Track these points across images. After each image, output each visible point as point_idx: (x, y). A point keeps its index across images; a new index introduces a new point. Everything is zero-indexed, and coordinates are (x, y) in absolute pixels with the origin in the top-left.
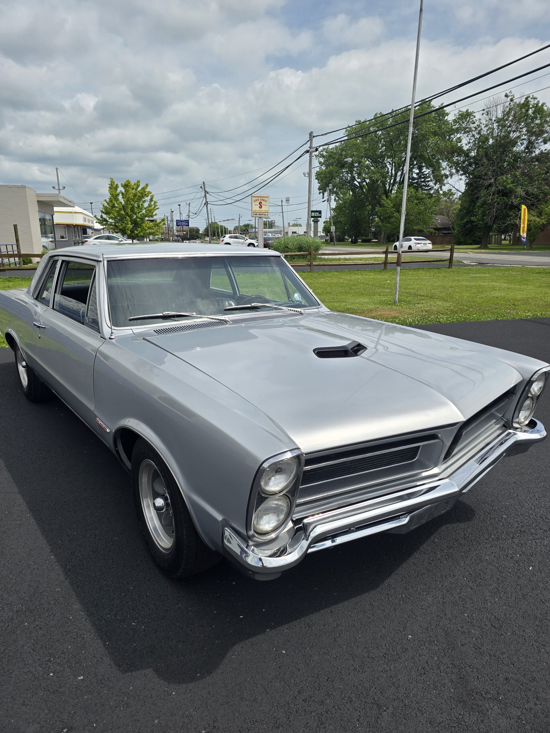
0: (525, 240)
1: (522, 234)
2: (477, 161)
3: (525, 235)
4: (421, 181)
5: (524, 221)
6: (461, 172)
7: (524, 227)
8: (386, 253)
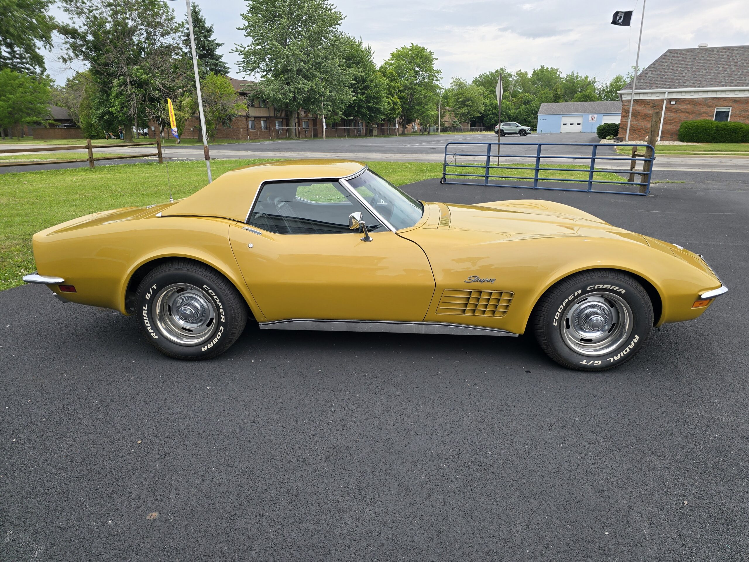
0: (176, 134)
1: (172, 127)
2: (97, 46)
3: (176, 129)
4: (15, 62)
5: (172, 115)
6: (81, 57)
7: (173, 121)
8: (89, 147)
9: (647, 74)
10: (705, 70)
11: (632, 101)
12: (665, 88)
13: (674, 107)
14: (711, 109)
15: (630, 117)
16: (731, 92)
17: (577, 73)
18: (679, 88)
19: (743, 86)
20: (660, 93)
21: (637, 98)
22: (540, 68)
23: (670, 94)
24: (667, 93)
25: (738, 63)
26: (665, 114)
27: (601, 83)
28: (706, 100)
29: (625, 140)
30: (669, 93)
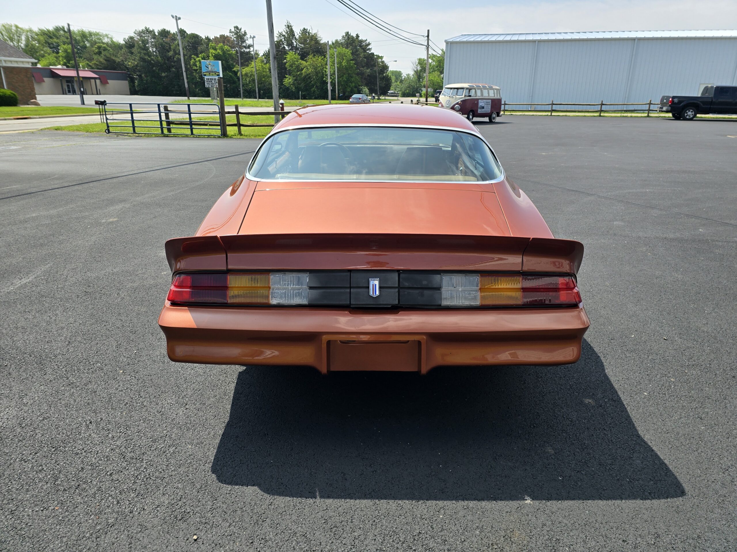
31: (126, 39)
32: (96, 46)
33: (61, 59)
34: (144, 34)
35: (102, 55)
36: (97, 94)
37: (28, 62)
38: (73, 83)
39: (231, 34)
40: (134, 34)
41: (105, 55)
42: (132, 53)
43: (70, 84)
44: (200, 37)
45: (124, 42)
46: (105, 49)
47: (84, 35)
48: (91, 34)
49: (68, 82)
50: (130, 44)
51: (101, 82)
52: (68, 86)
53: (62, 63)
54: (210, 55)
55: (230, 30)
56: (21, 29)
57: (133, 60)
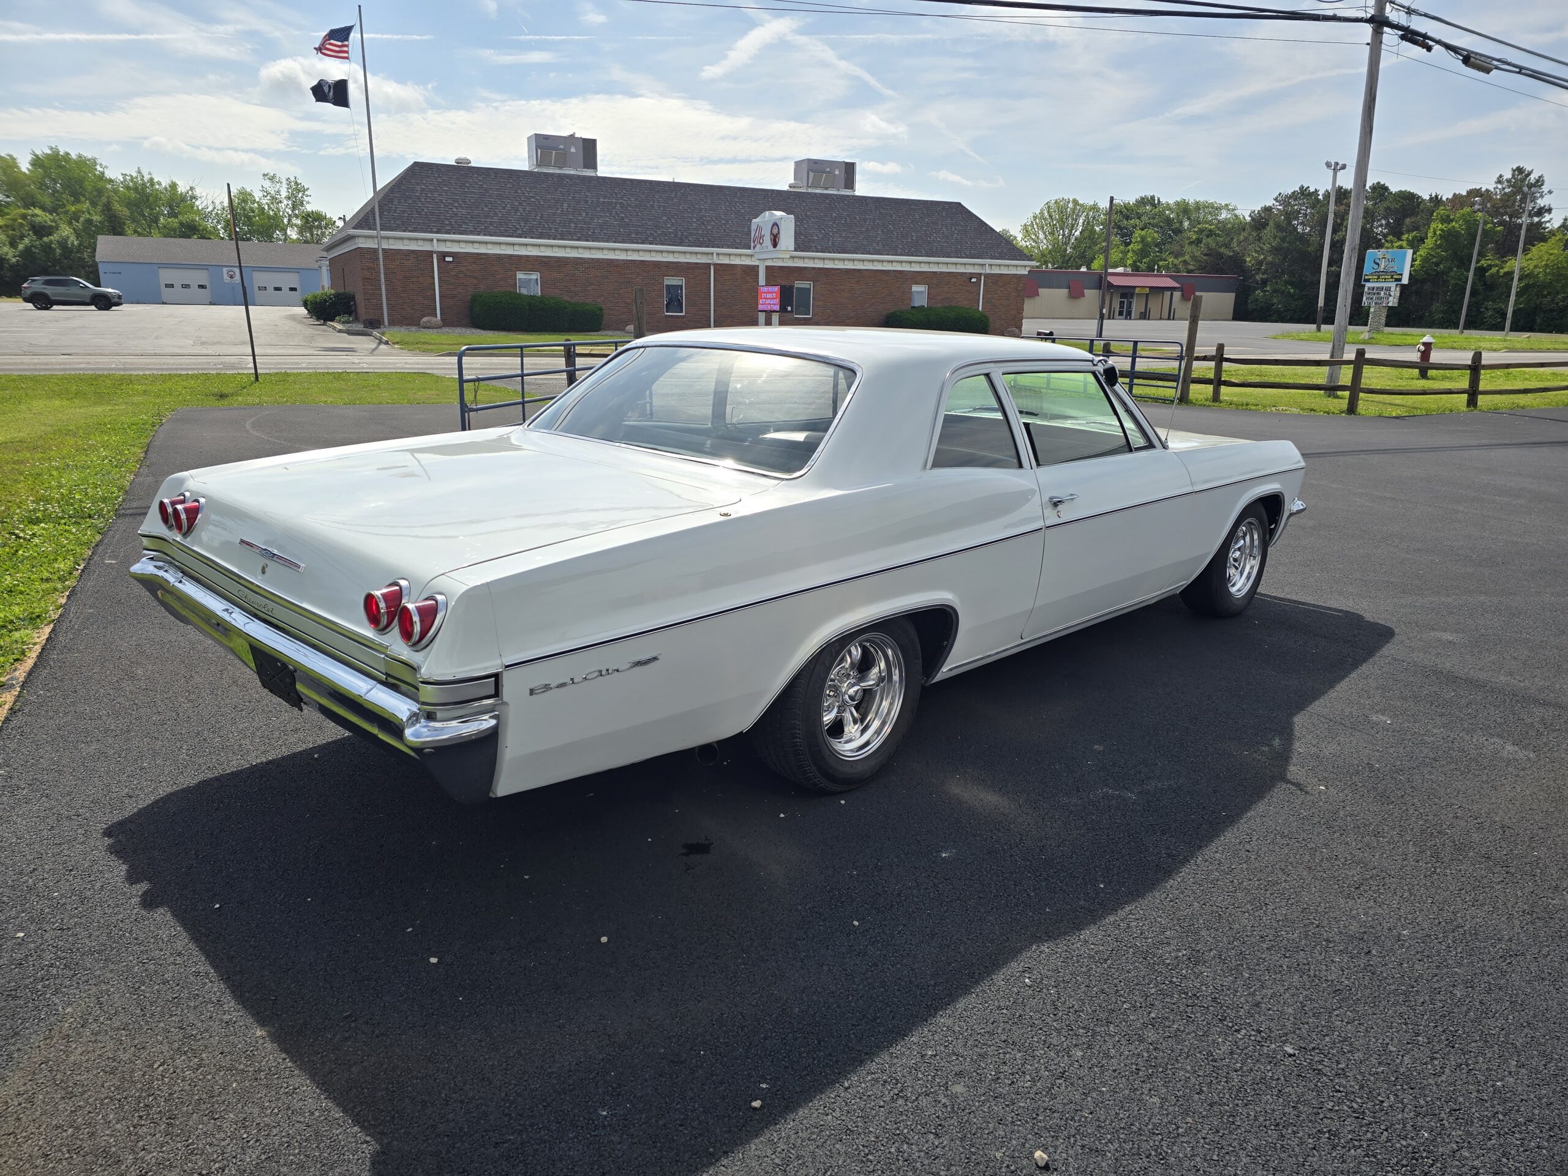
9: (391, 201)
10: (486, 206)
11: (380, 251)
12: (431, 232)
13: (451, 266)
14: (510, 273)
15: (383, 280)
16: (534, 248)
17: (150, 174)
18: (454, 233)
19: (549, 239)
20: (424, 240)
21: (385, 245)
22: (49, 152)
23: (440, 243)
24: (435, 241)
25: (532, 200)
26: (439, 279)
27: (210, 202)
28: (499, 258)
29: (384, 324)
30: (438, 240)
31: (1256, 212)
32: (1196, 229)
33: (1130, 255)
34: (1295, 200)
35: (1202, 245)
36: (1169, 319)
37: (1025, 266)
38: (1132, 297)
39: (1500, 186)
40: (1274, 202)
41: (1207, 245)
42: (1259, 239)
43: (1126, 300)
44: (1419, 197)
45: (1250, 218)
46: (1210, 234)
47: (1184, 209)
48: (1198, 206)
49: (1123, 296)
50: (1262, 220)
51: (1183, 295)
52: (1122, 303)
53: (1129, 262)
54: (1430, 235)
55: (1501, 176)
56: (1082, 206)
57: (1256, 251)
